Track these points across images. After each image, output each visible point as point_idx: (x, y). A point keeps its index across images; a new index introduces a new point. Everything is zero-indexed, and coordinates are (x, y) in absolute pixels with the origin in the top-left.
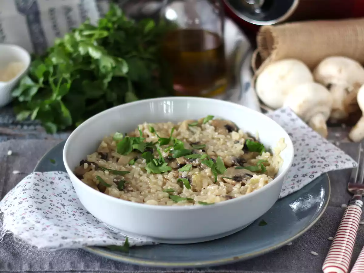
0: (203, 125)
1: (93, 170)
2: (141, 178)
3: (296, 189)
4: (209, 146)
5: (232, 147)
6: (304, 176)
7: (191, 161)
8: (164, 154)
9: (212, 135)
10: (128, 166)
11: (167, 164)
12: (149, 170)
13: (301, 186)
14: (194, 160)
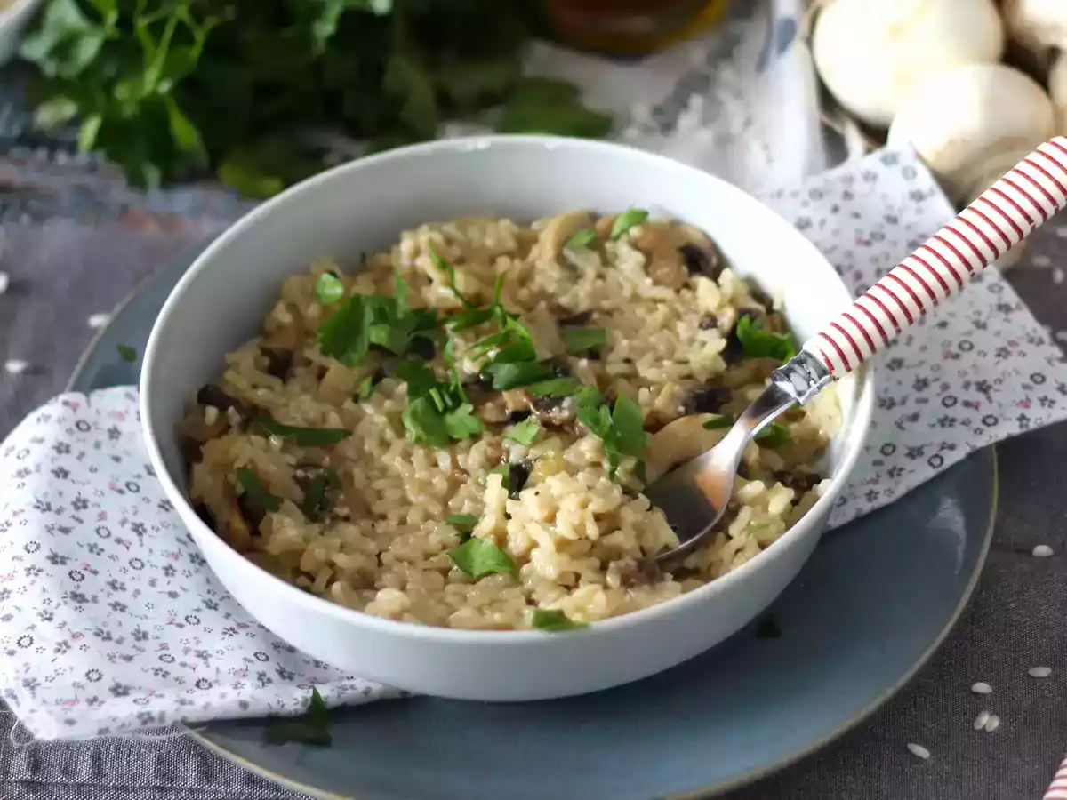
0: (609, 246)
1: (234, 431)
2: (386, 459)
3: (883, 500)
4: (618, 333)
5: (691, 341)
6: (914, 453)
7: (548, 407)
8: (469, 367)
9: (635, 287)
10: (348, 404)
11: (470, 408)
12: (412, 431)
13: (901, 491)
14: (558, 401)
